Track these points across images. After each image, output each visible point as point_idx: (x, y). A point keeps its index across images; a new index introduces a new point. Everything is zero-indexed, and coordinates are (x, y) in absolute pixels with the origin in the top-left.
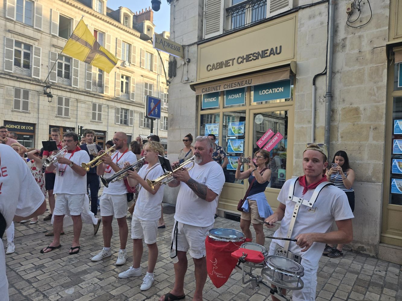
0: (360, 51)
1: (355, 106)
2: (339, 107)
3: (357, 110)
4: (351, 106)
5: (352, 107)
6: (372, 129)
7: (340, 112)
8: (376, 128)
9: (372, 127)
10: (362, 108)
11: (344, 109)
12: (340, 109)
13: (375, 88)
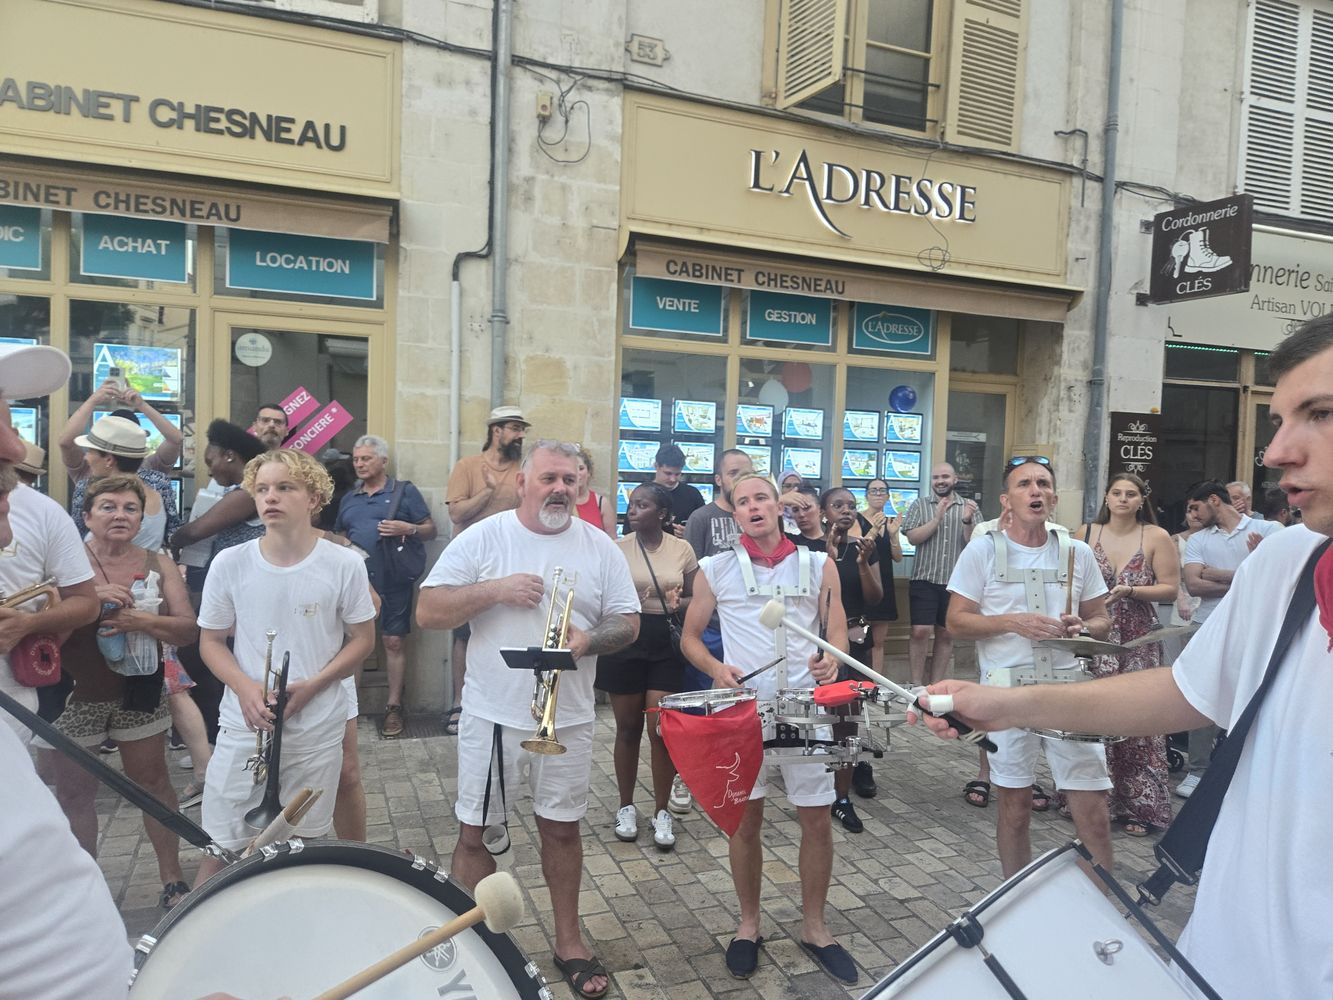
0: (564, 224)
1: (555, 355)
2: (521, 353)
3: (559, 365)
4: (547, 355)
5: (549, 357)
6: (589, 416)
7: (523, 367)
8: (596, 414)
9: (589, 410)
10: (569, 364)
11: (532, 358)
12: (522, 357)
13: (595, 319)
